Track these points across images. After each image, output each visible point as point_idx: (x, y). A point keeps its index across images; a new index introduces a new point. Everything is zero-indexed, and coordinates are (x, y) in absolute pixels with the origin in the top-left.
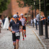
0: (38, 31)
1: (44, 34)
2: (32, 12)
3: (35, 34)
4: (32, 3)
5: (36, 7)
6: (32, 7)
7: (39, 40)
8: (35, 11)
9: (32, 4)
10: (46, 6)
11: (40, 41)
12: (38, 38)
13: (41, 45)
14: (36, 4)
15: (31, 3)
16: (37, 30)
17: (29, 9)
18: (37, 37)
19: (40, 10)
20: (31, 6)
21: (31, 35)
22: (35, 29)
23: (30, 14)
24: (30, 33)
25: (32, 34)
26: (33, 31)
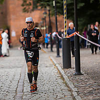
0: (61, 60)
1: (73, 64)
2: (50, 20)
3: (55, 65)
4: (50, 3)
5: (58, 10)
6: (49, 11)
7: (62, 77)
9: (49, 5)
10: (78, 8)
11: (63, 79)
12: (60, 73)
13: (66, 88)
14: (58, 4)
15: (48, 3)
16: (60, 56)
17: (44, 14)
18: (59, 71)
19: (65, 16)
20: (48, 8)
21: (47, 67)
22: (56, 54)
23: (44, 24)
24: (46, 62)
25: (48, 65)
26: (51, 60)
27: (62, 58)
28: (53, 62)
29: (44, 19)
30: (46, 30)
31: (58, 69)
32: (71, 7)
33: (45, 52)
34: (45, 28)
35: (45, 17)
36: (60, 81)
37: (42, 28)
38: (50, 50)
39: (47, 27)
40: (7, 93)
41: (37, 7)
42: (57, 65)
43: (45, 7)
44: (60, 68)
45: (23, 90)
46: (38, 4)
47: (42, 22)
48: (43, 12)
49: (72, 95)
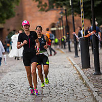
0: (79, 60)
1: (92, 64)
2: (67, 20)
4: (67, 2)
5: (74, 9)
6: (66, 10)
7: (81, 78)
8: (72, 18)
10: (95, 6)
11: (83, 80)
12: (79, 74)
13: (86, 88)
14: (75, 3)
15: (64, 2)
16: (78, 57)
17: (60, 14)
19: (82, 15)
20: (64, 8)
22: (74, 55)
23: (61, 24)
26: (70, 60)
27: (80, 57)
28: (71, 62)
29: (61, 19)
30: (63, 30)
31: (77, 70)
32: (87, 6)
33: (63, 53)
34: (62, 28)
35: (62, 17)
36: (80, 81)
37: (59, 29)
38: (68, 50)
39: (64, 27)
40: (26, 96)
41: (53, 7)
42: (75, 65)
43: (62, 7)
44: (79, 69)
45: (42, 92)
46: (54, 4)
47: (59, 22)
48: (60, 12)
49: (92, 95)
